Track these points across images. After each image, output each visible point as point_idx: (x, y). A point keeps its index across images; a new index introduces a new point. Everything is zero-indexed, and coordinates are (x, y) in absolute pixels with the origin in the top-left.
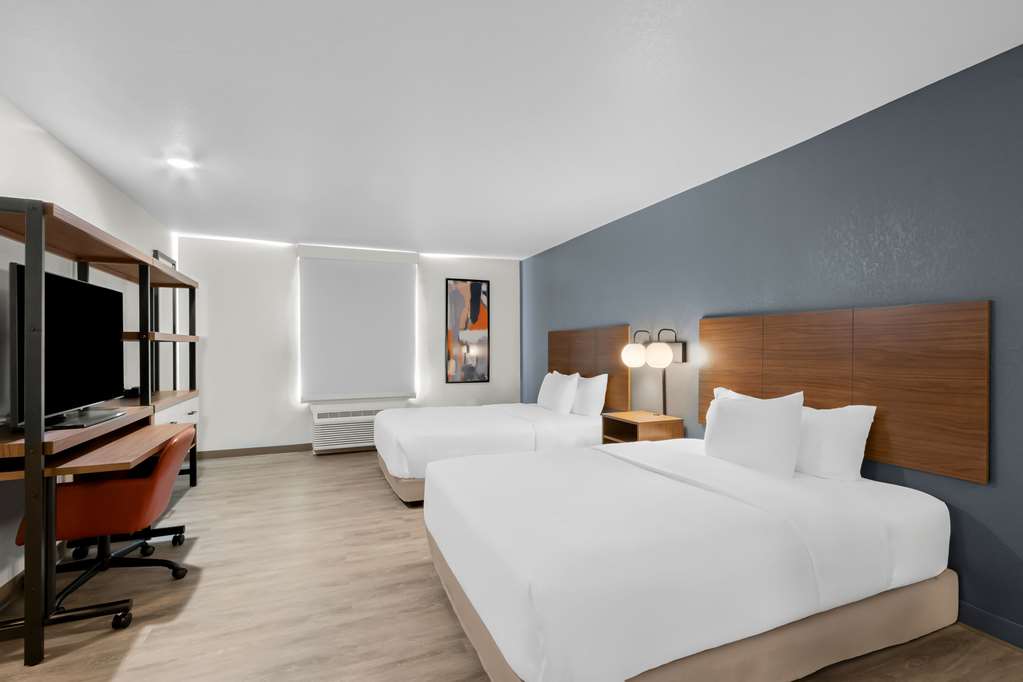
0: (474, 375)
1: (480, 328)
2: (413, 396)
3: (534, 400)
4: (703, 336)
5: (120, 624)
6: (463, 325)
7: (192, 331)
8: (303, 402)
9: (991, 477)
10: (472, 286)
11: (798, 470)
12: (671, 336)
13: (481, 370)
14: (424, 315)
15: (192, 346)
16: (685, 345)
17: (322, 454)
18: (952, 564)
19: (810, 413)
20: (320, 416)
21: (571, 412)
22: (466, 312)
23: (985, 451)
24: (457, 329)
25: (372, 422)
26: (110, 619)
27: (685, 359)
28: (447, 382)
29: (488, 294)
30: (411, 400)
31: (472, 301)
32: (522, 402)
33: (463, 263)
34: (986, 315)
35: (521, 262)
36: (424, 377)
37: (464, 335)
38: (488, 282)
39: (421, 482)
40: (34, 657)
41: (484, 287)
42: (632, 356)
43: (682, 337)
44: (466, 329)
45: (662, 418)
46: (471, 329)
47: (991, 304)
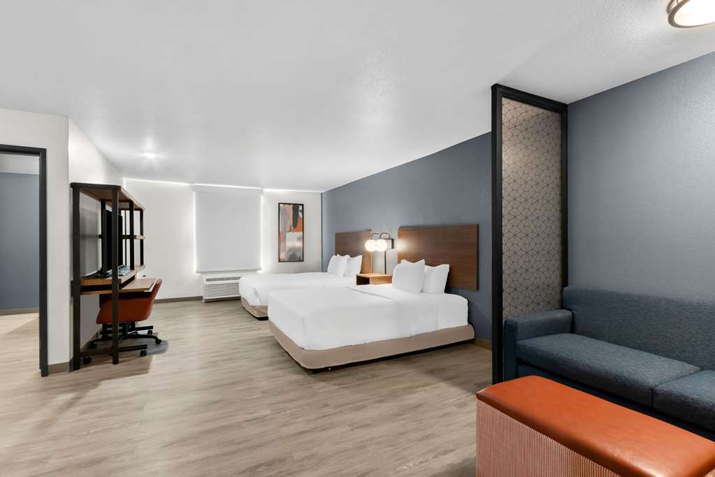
0: (296, 258)
1: (297, 231)
2: (260, 269)
3: (326, 271)
4: (400, 236)
5: (143, 354)
6: (288, 229)
7: (142, 234)
8: (198, 272)
9: (478, 288)
10: (293, 208)
11: (421, 292)
12: (387, 236)
13: (299, 254)
14: (267, 223)
15: (142, 241)
16: (393, 240)
17: (209, 302)
18: (469, 322)
19: (427, 268)
20: (208, 280)
21: (344, 275)
22: (290, 222)
23: (476, 279)
24: (285, 232)
25: (238, 283)
26: (139, 351)
27: (393, 247)
28: (280, 261)
29: (303, 212)
30: (259, 272)
31: (293, 215)
32: (322, 271)
33: (288, 194)
34: (476, 229)
35: (322, 194)
36: (266, 258)
37: (289, 235)
38: (303, 205)
39: (266, 308)
40: (116, 362)
41: (300, 208)
42: (371, 246)
43: (392, 237)
44: (290, 231)
45: (384, 275)
46: (293, 232)
47: (478, 226)
